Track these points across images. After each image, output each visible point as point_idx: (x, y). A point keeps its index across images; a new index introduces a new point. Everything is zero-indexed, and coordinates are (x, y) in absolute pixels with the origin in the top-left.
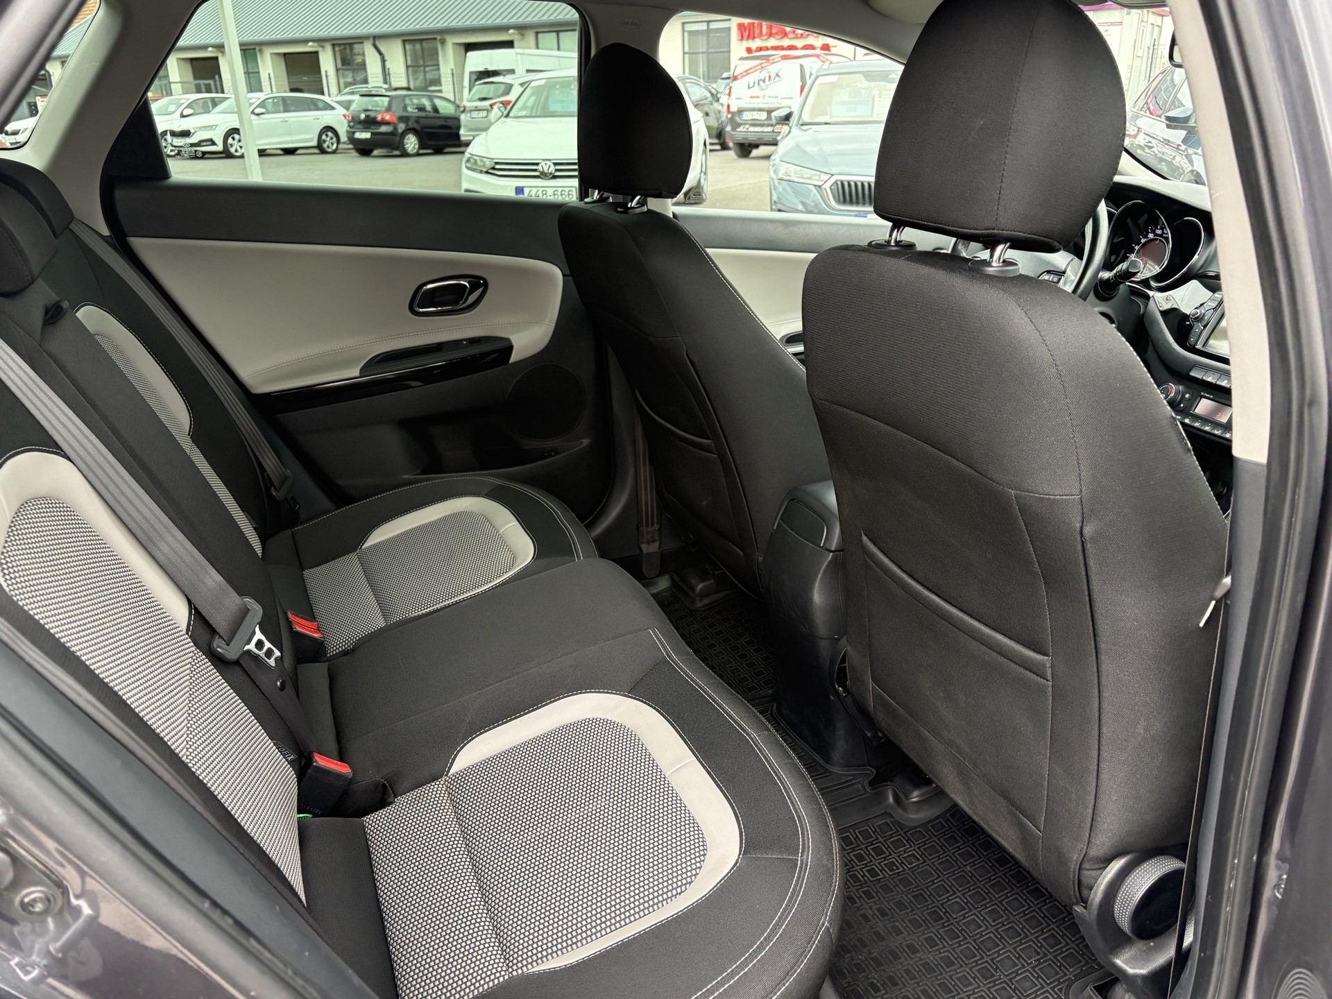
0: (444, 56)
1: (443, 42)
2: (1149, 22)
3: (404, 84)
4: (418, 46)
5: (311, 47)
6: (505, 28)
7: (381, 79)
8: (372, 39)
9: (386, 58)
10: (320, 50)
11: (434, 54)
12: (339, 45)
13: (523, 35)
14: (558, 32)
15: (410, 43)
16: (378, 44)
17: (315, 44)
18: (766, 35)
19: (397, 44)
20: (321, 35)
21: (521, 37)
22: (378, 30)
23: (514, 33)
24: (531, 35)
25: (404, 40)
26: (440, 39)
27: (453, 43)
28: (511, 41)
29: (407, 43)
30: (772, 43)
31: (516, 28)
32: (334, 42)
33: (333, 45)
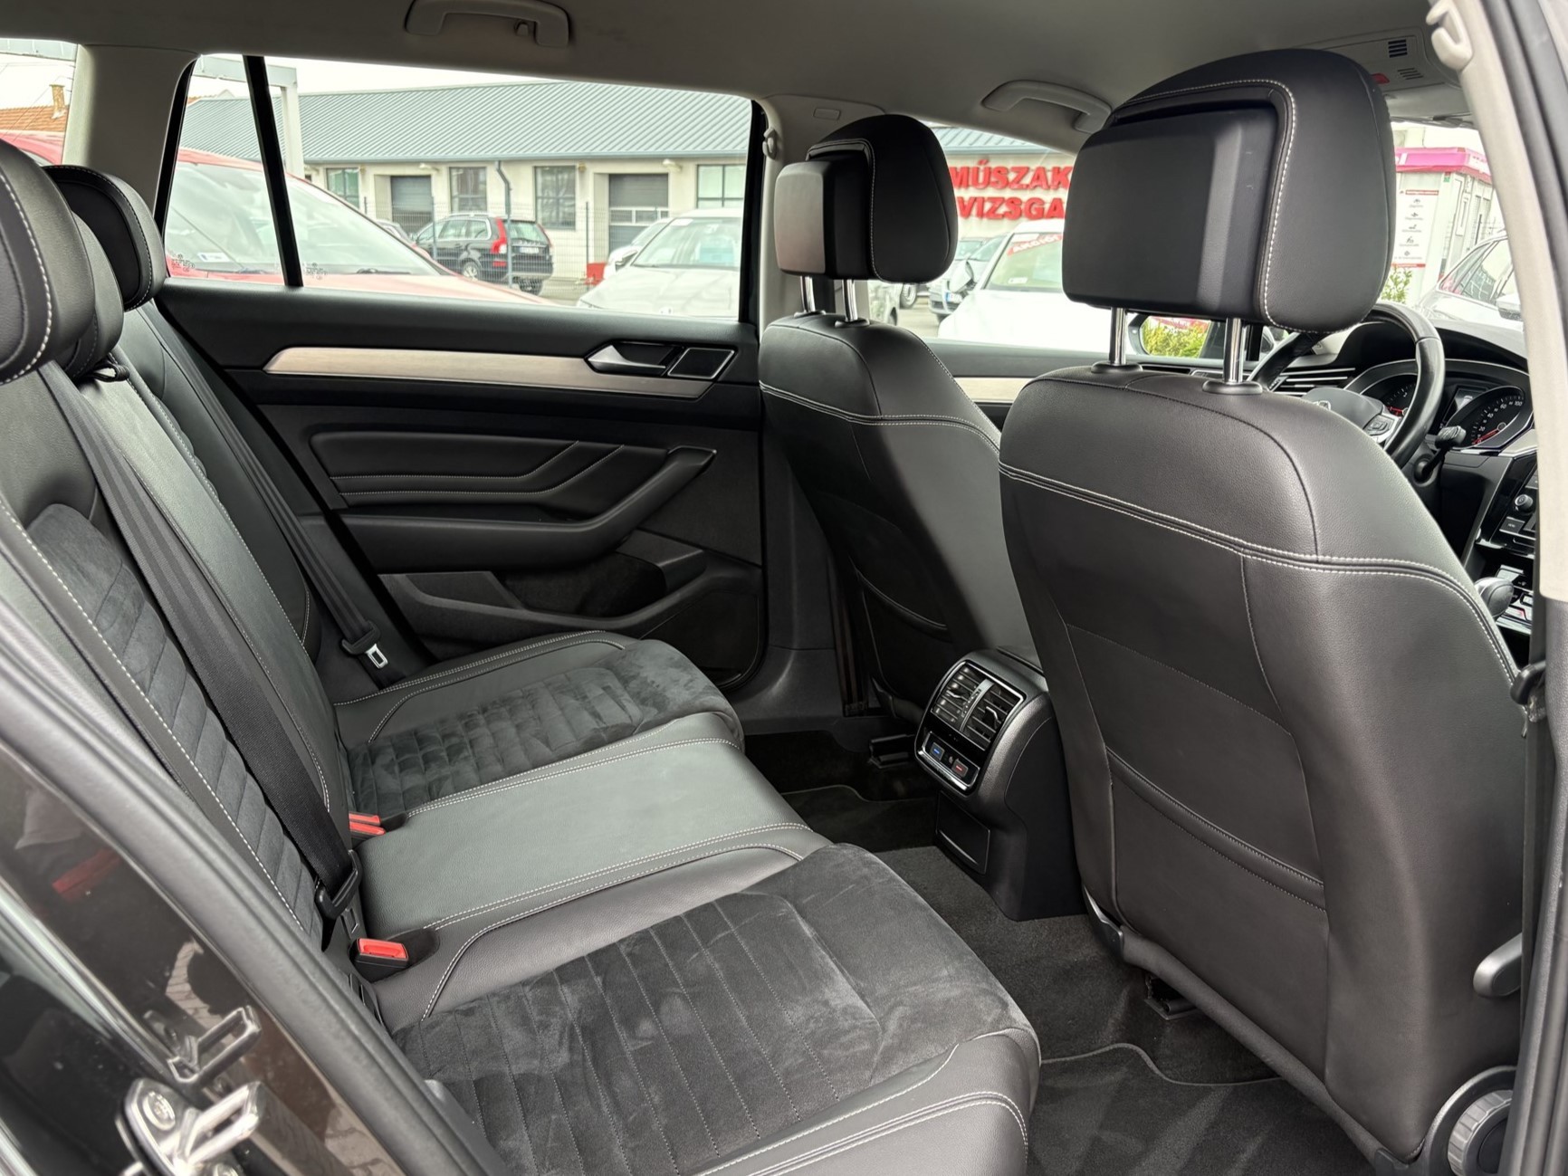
0: (583, 185)
1: (582, 170)
2: (1474, 195)
3: (531, 217)
4: (554, 178)
5: (423, 169)
6: (659, 159)
7: (504, 210)
8: (497, 163)
9: (512, 186)
10: (433, 173)
11: (571, 187)
12: (458, 168)
13: (681, 167)
14: (724, 166)
15: (542, 171)
16: (504, 169)
17: (429, 167)
18: (984, 183)
19: (527, 172)
20: (437, 156)
21: (679, 170)
22: (505, 154)
23: (670, 165)
24: (691, 167)
25: (536, 168)
26: (579, 168)
27: (596, 174)
28: (666, 175)
29: (539, 171)
30: (990, 192)
31: (671, 158)
32: (452, 166)
33: (450, 168)
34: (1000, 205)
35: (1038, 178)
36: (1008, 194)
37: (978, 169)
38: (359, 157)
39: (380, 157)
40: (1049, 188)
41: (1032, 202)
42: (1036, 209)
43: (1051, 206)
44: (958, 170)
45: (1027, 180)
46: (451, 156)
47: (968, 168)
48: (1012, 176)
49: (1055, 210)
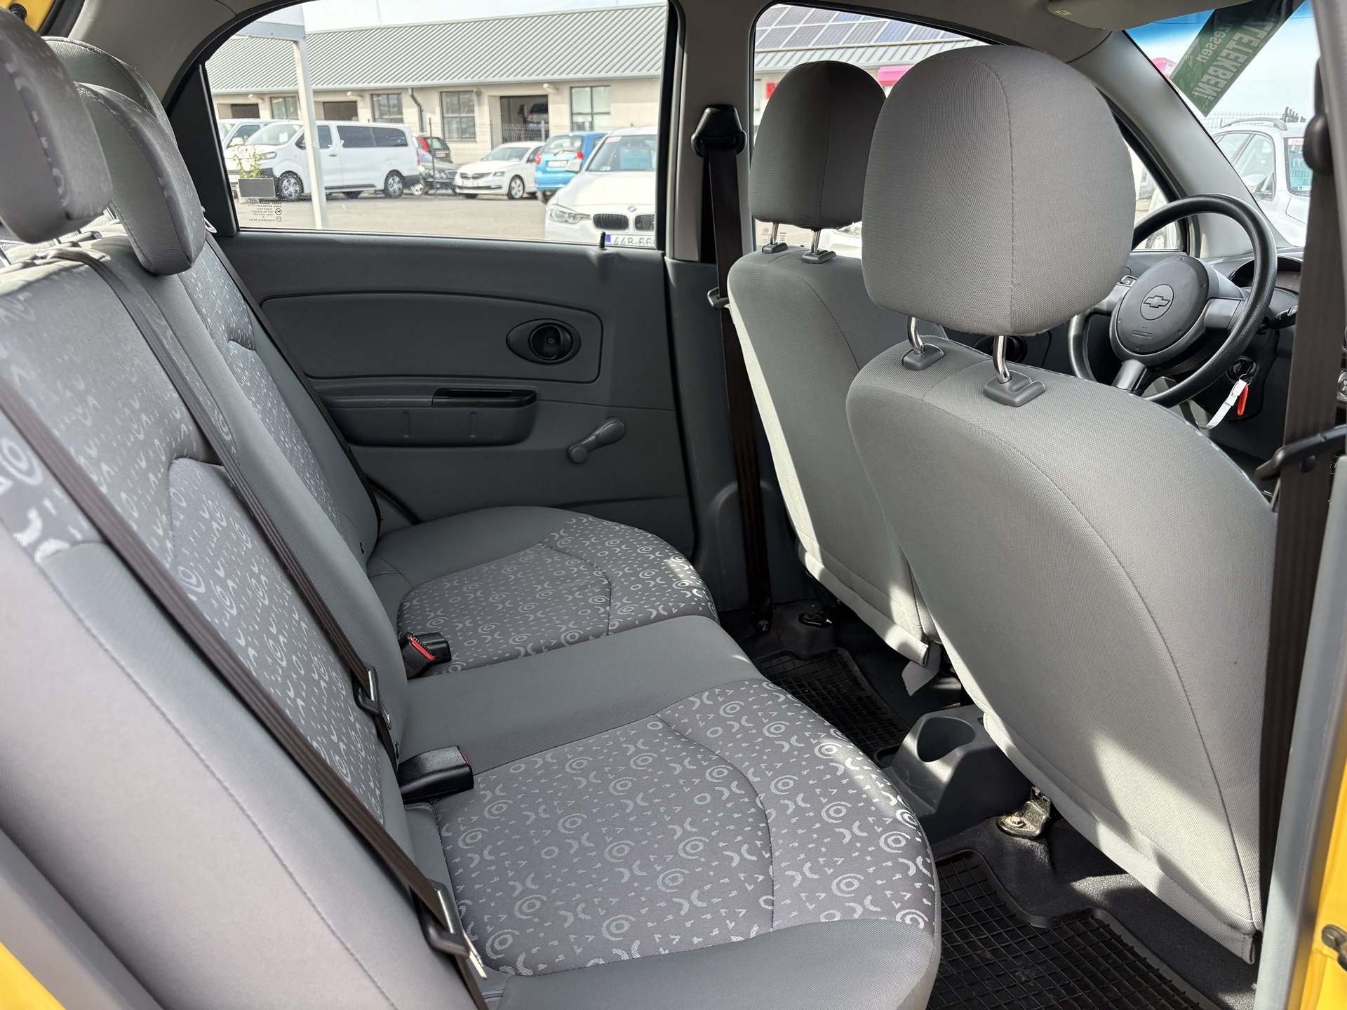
0: (480, 106)
1: (479, 94)
4: (455, 100)
5: (351, 95)
6: (540, 83)
8: (410, 90)
9: (423, 108)
10: (358, 100)
11: (471, 107)
12: (379, 95)
15: (447, 96)
16: (416, 95)
17: (354, 95)
19: (435, 96)
20: (360, 86)
21: (556, 91)
22: (416, 83)
23: (549, 88)
24: (566, 89)
27: (489, 96)
28: (546, 96)
29: (443, 94)
31: (551, 83)
32: (373, 92)
33: (372, 95)
46: (372, 85)
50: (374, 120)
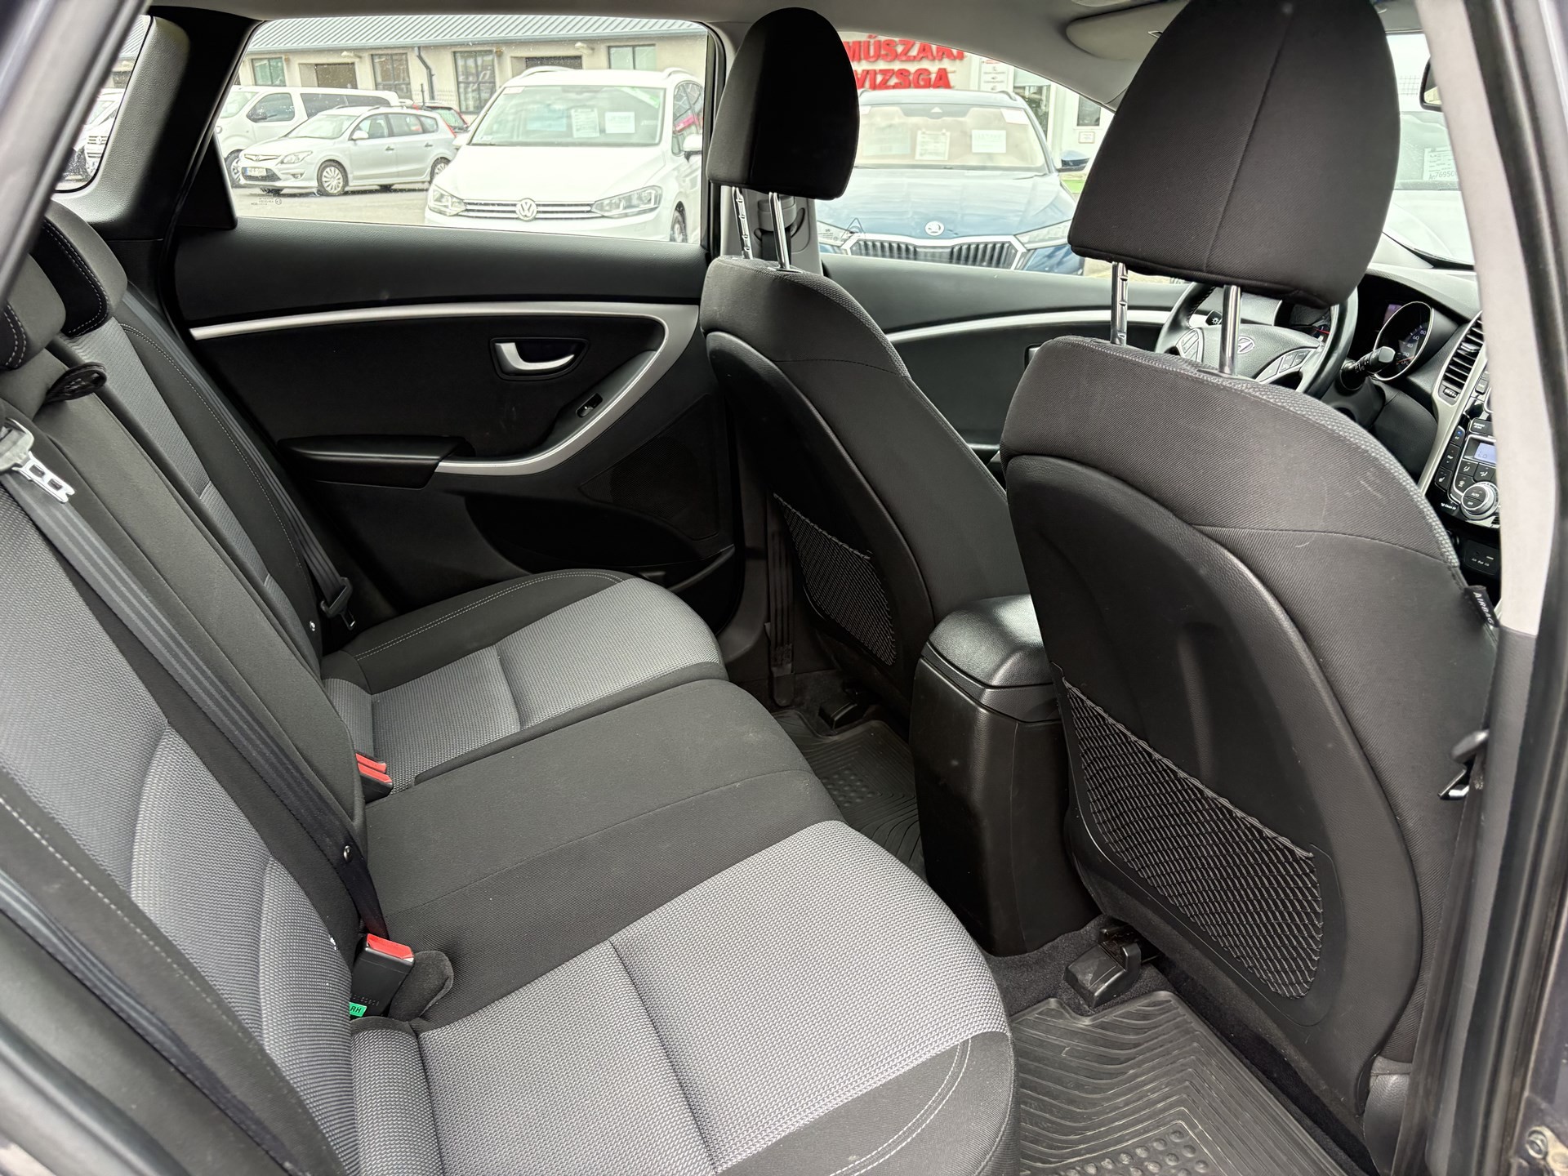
0: (501, 71)
1: (500, 55)
4: (471, 62)
5: (345, 56)
6: (572, 41)
8: (416, 49)
9: (433, 73)
10: (356, 60)
11: (491, 70)
12: (380, 56)
13: (593, 49)
14: (634, 47)
15: (462, 57)
16: (422, 54)
17: (352, 54)
18: (873, 57)
19: (447, 58)
20: (357, 43)
21: (591, 51)
22: (424, 40)
23: (583, 47)
24: (602, 49)
25: (455, 53)
26: (496, 52)
27: (512, 57)
28: (579, 57)
29: (458, 55)
30: (882, 65)
31: (583, 40)
32: (374, 52)
33: (372, 55)
34: (891, 77)
35: (924, 50)
36: (897, 66)
37: (869, 42)
38: (282, 47)
39: (302, 45)
40: (934, 59)
41: (920, 72)
42: (923, 79)
43: (936, 77)
44: (851, 44)
45: (914, 52)
46: (372, 43)
47: (860, 42)
48: (900, 49)
49: (942, 80)
50: (377, 86)
